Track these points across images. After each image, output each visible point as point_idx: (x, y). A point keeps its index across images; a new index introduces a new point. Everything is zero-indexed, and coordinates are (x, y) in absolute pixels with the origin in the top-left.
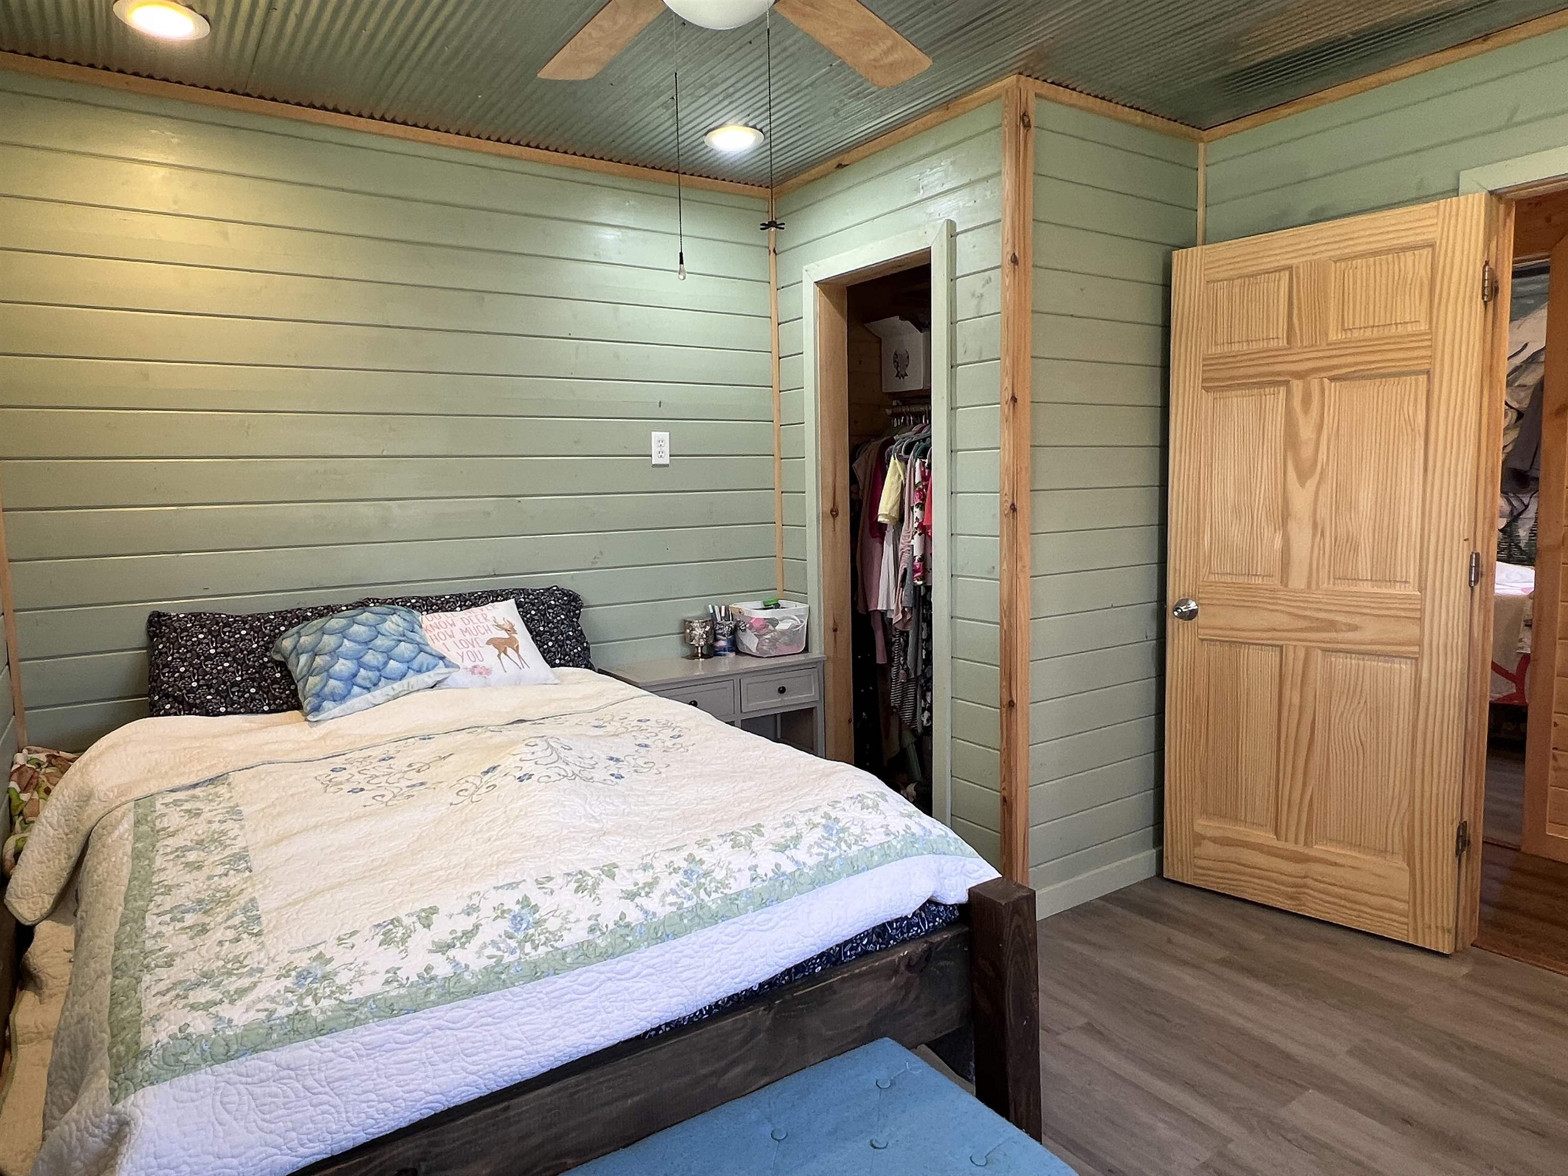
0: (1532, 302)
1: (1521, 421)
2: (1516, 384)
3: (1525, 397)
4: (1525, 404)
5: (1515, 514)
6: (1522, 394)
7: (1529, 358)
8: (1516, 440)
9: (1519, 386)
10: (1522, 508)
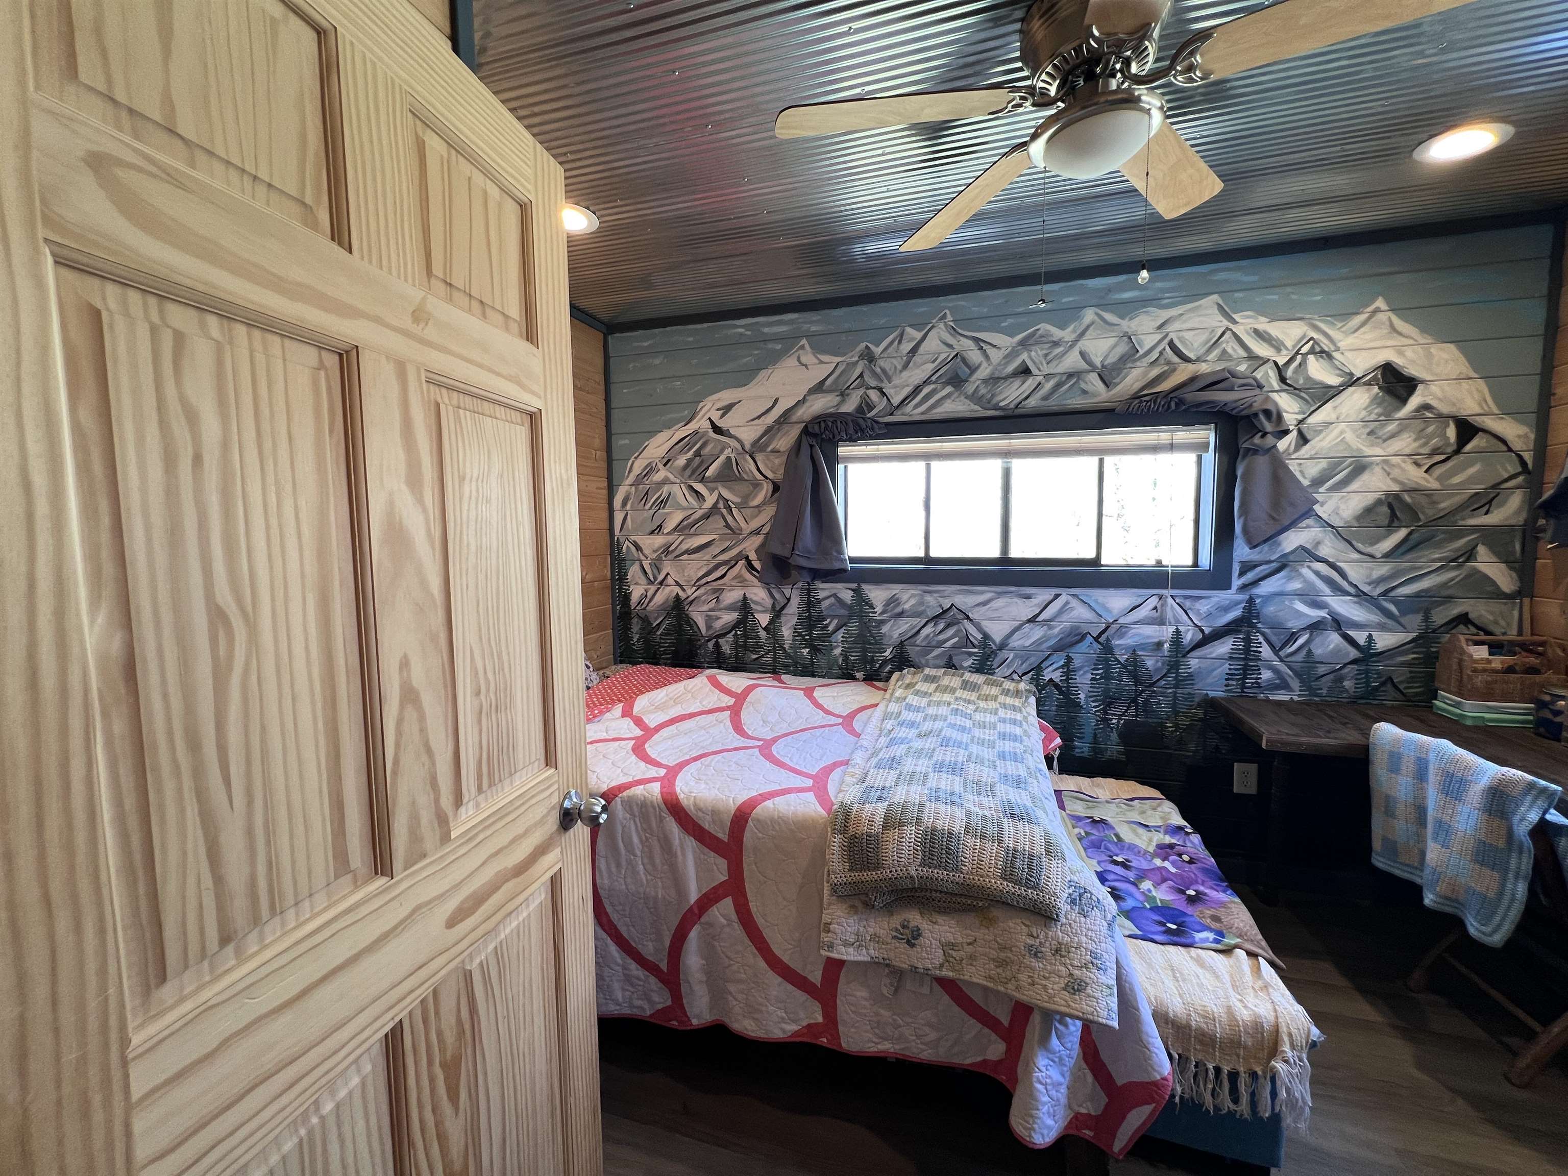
0: (779, 347)
1: (777, 495)
2: (770, 449)
3: (780, 465)
4: (779, 476)
5: (778, 608)
6: (777, 461)
7: (781, 417)
8: (775, 517)
9: (773, 451)
10: (782, 601)
